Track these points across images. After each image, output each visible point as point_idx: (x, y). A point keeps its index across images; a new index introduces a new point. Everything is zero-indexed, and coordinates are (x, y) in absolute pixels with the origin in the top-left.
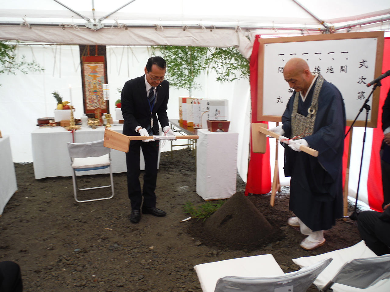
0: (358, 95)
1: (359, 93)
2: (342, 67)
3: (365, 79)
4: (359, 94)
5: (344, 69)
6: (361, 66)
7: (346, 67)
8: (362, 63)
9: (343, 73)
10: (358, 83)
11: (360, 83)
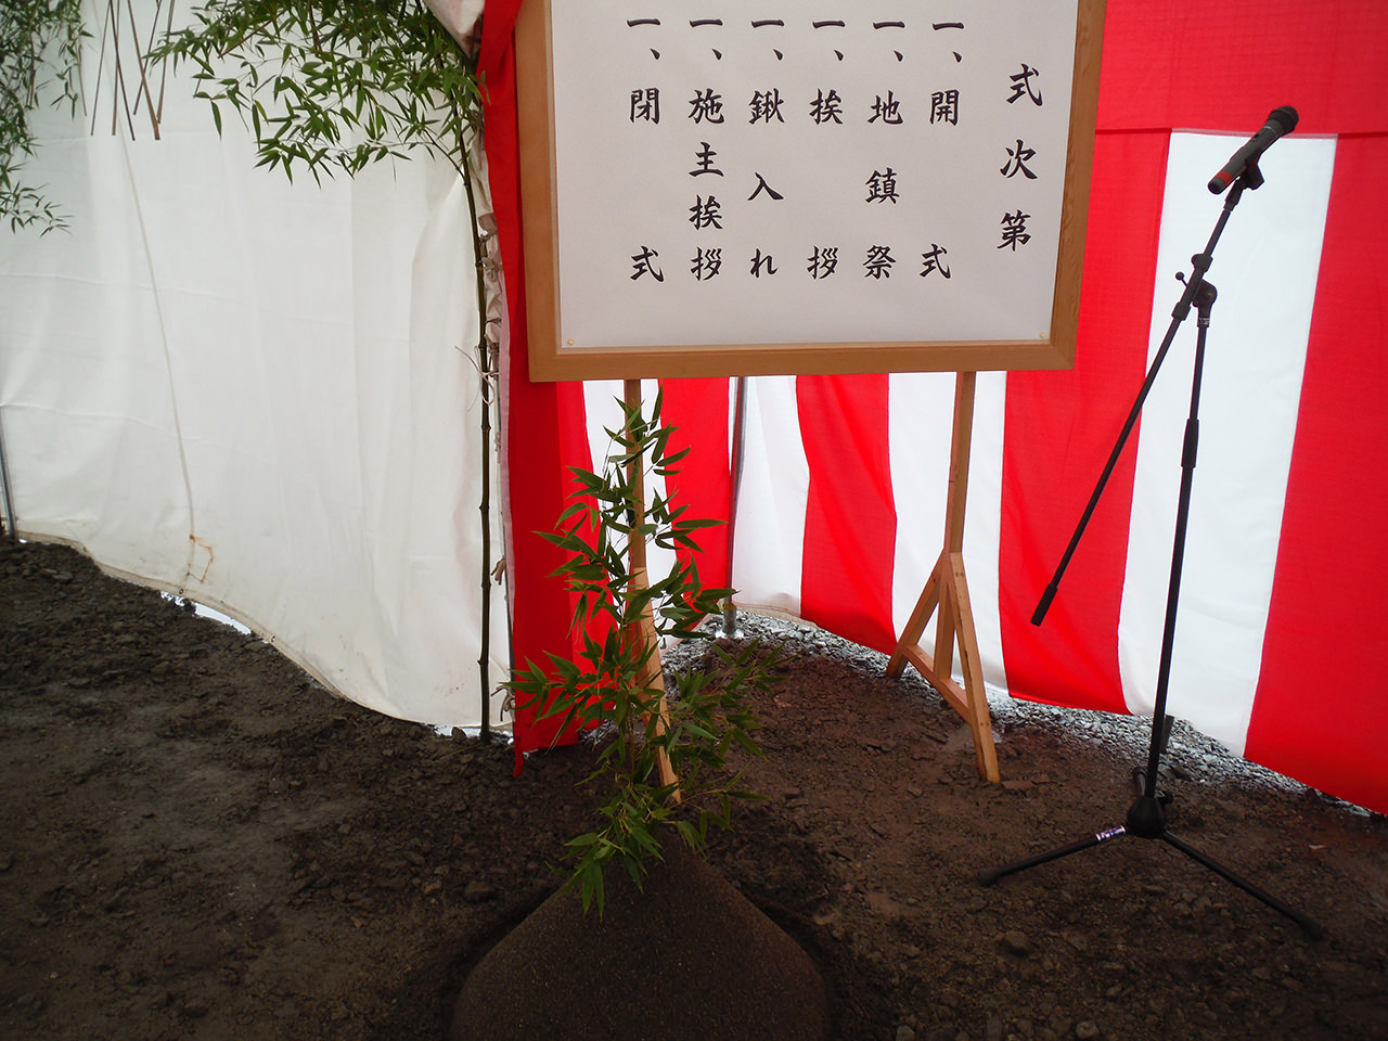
0: (1000, 229)
1: (1008, 218)
2: (937, 98)
3: (1031, 153)
4: (1007, 224)
5: (945, 105)
6: (1015, 92)
7: (953, 96)
8: (1021, 80)
9: (942, 125)
10: (1004, 172)
11: (1010, 171)
